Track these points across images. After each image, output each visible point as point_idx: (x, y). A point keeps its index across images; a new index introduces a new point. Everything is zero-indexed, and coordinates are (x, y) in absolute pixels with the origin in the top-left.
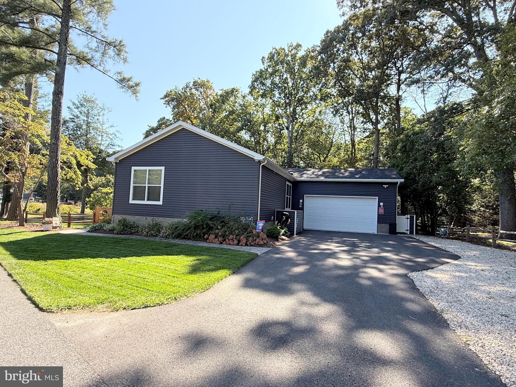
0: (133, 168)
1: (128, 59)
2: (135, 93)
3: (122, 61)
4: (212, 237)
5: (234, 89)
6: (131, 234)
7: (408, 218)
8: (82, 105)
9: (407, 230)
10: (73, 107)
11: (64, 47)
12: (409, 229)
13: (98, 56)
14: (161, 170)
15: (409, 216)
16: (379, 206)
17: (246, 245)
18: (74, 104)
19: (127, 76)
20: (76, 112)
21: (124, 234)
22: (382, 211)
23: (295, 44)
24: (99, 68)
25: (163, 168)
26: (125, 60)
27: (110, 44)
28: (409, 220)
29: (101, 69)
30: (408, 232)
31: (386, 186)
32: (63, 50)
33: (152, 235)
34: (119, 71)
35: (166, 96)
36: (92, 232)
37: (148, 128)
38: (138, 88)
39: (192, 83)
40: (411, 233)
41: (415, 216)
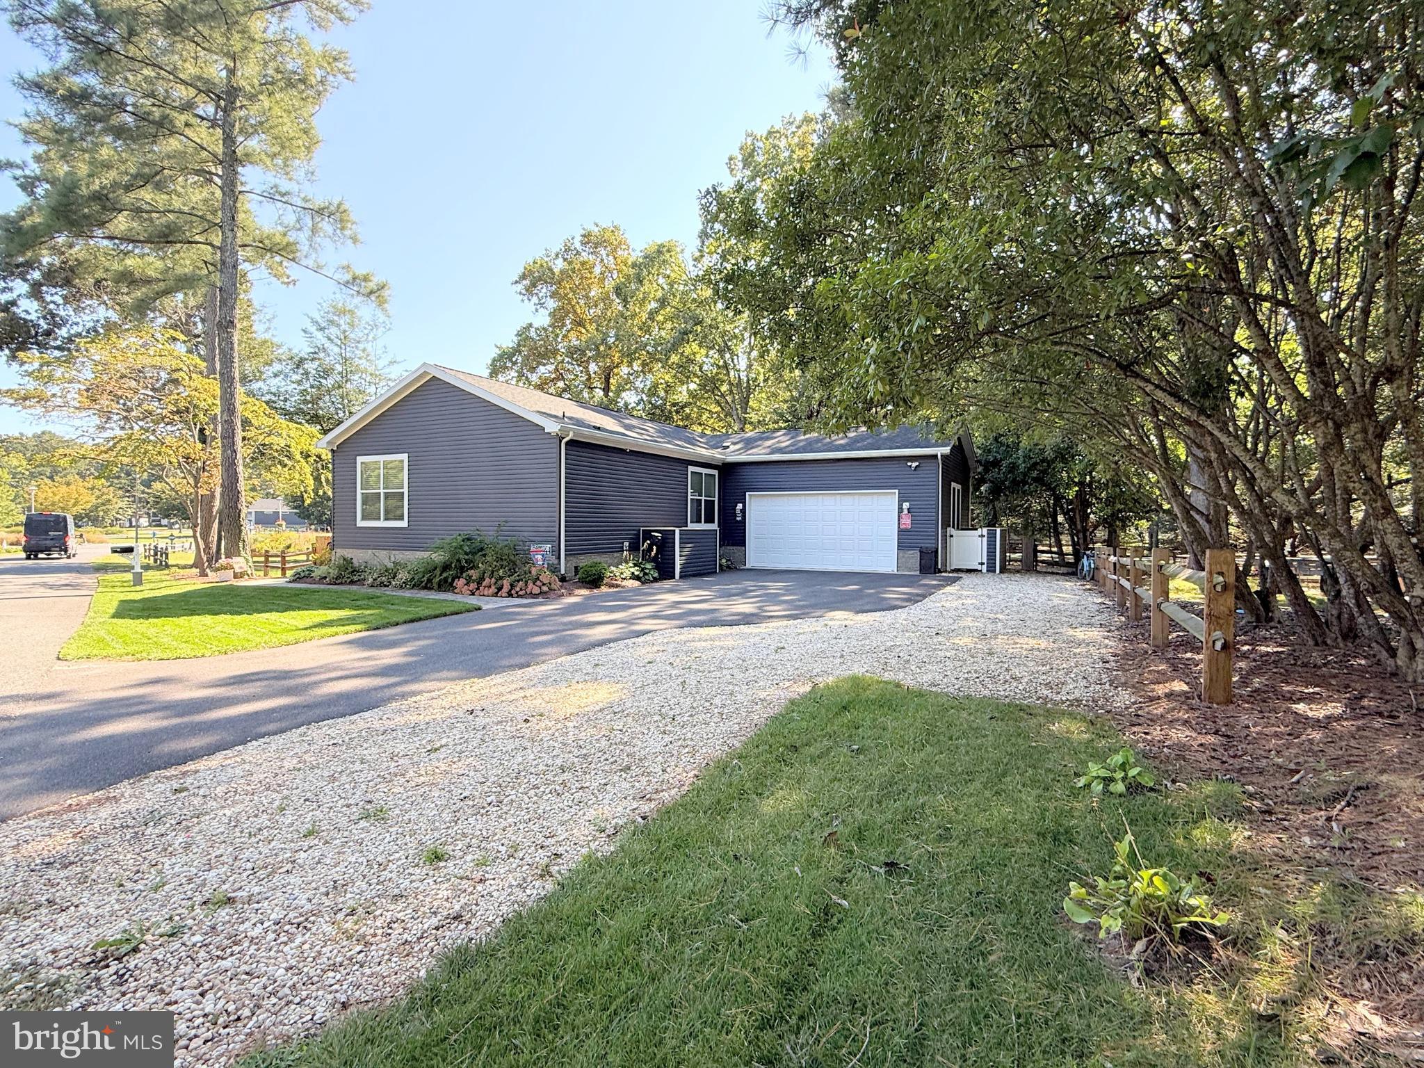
0: (360, 459)
1: (359, 236)
2: (381, 302)
3: (349, 242)
4: (460, 583)
5: (662, 246)
6: (352, 582)
7: (982, 536)
8: (332, 322)
9: (982, 564)
10: (313, 329)
11: (230, 234)
12: (985, 561)
13: (302, 237)
14: (402, 461)
15: (985, 531)
16: (900, 510)
17: (510, 595)
18: (315, 322)
19: (360, 272)
20: (320, 338)
21: (341, 584)
22: (907, 522)
23: (800, 117)
24: (304, 262)
25: (405, 457)
26: (354, 240)
27: (320, 212)
28: (985, 539)
29: (310, 263)
30: (984, 568)
31: (915, 464)
32: (229, 241)
33: (382, 584)
34: (345, 263)
35: (523, 277)
36: (294, 581)
37: (495, 352)
38: (385, 293)
39: (578, 239)
40: (991, 569)
41: (998, 530)
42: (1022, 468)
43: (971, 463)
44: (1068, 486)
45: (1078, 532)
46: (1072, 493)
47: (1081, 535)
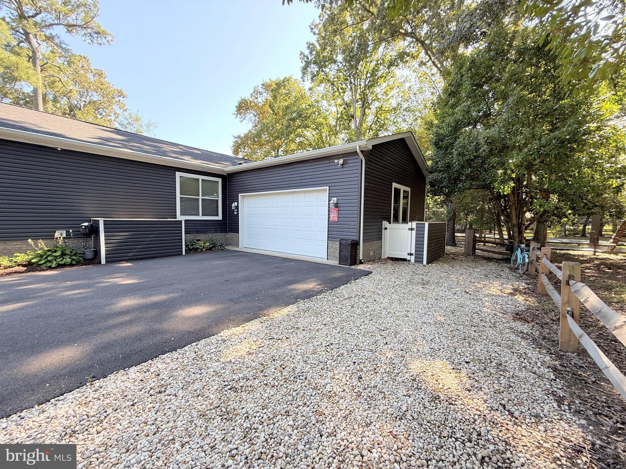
7: (412, 229)
9: (411, 254)
12: (413, 252)
15: (415, 225)
16: (330, 205)
22: (334, 216)
28: (414, 232)
30: (413, 259)
31: (341, 161)
40: (419, 260)
41: (427, 225)
42: (456, 166)
43: (425, 172)
44: (504, 182)
45: (513, 226)
46: (507, 189)
47: (516, 229)
